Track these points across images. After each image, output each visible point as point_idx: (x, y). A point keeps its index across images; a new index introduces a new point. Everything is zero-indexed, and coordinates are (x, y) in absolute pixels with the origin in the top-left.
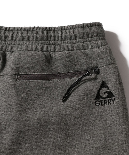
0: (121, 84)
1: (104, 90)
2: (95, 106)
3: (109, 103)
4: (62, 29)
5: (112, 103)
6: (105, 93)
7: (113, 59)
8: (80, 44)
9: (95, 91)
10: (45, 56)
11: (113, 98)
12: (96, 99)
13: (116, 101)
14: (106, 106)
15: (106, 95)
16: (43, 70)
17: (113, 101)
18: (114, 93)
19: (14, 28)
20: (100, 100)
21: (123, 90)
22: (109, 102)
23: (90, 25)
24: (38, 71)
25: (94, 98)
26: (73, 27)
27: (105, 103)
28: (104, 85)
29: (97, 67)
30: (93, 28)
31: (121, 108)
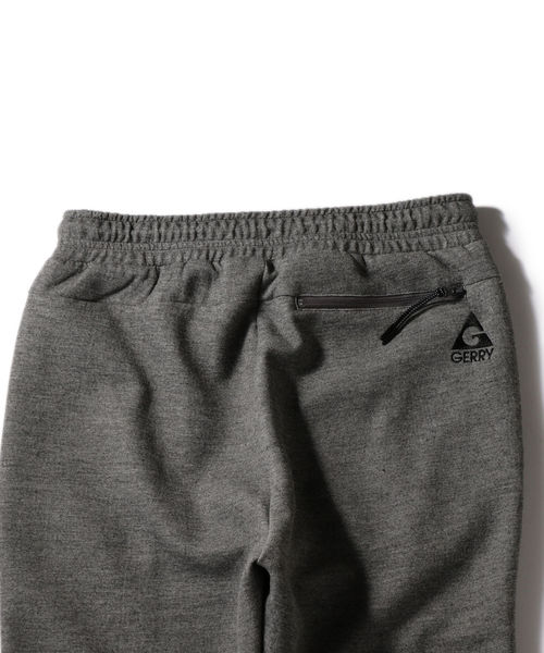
0: (508, 321)
1: (473, 330)
2: (451, 364)
3: (482, 357)
4: (385, 210)
5: (486, 357)
6: (473, 337)
7: (495, 268)
8: (425, 240)
9: (454, 331)
10: (355, 261)
11: (489, 348)
12: (454, 348)
13: (494, 353)
14: (474, 362)
15: (476, 341)
16: (349, 289)
17: (490, 355)
18: (491, 337)
19: (284, 213)
20: (462, 352)
21: (510, 332)
22: (480, 356)
23: (444, 201)
24: (338, 290)
25: (451, 346)
26: (410, 206)
27: (473, 358)
28: (472, 320)
29: (461, 284)
30: (452, 206)
31: (505, 370)
